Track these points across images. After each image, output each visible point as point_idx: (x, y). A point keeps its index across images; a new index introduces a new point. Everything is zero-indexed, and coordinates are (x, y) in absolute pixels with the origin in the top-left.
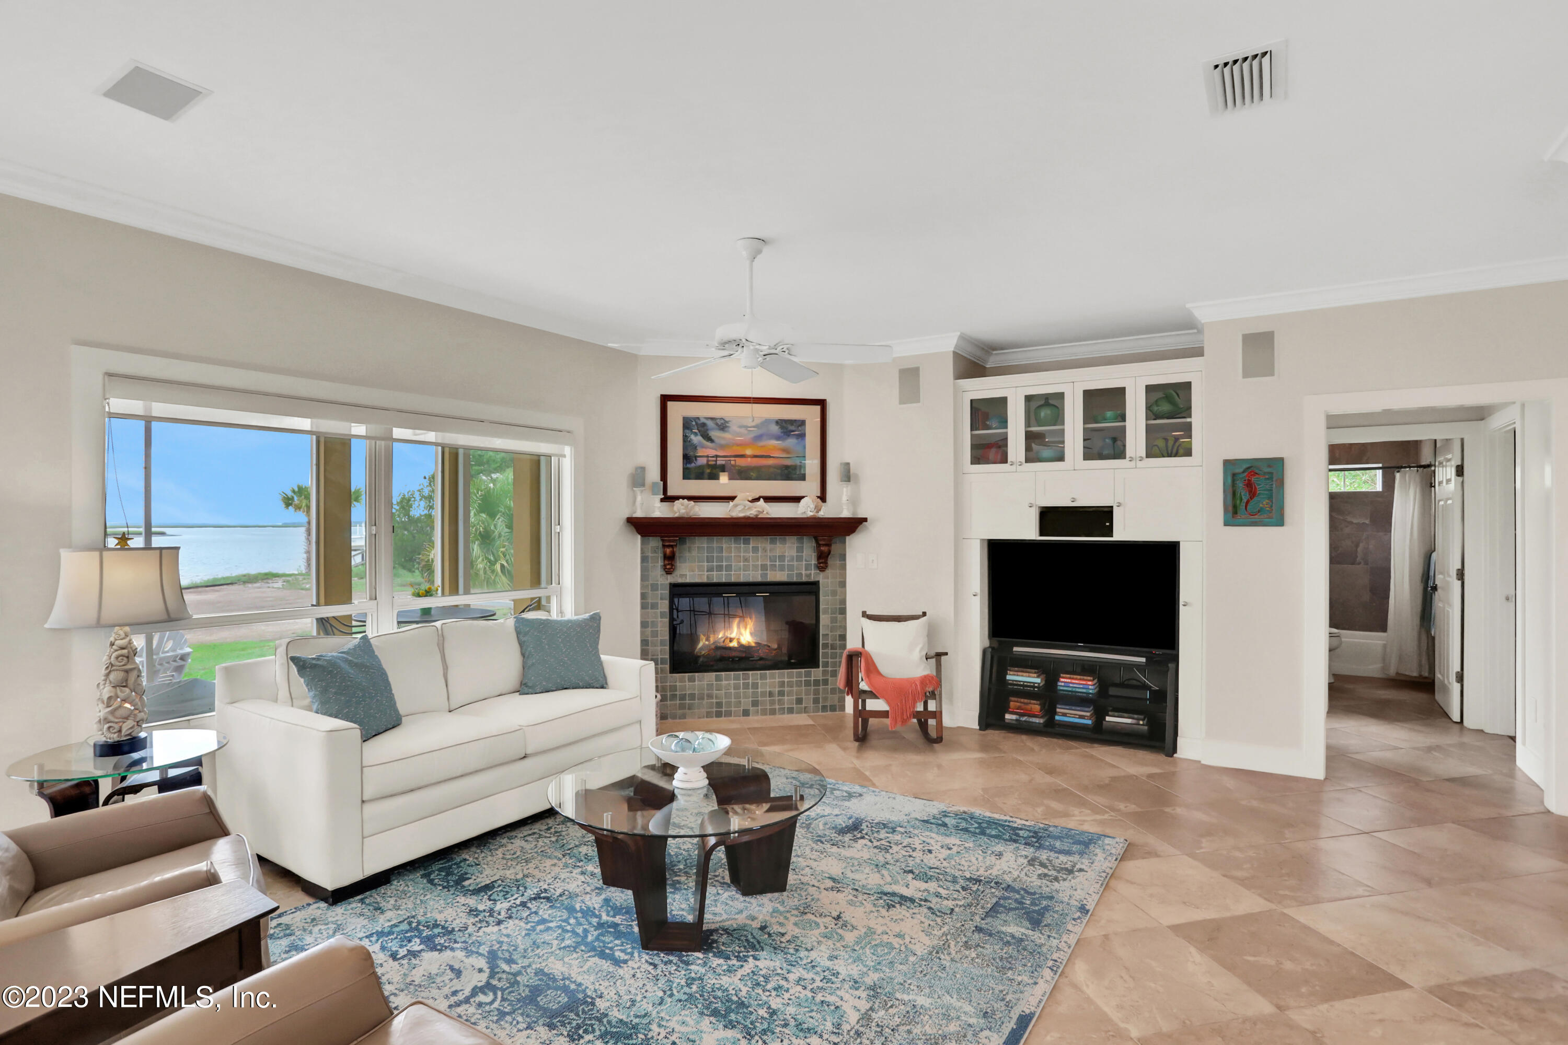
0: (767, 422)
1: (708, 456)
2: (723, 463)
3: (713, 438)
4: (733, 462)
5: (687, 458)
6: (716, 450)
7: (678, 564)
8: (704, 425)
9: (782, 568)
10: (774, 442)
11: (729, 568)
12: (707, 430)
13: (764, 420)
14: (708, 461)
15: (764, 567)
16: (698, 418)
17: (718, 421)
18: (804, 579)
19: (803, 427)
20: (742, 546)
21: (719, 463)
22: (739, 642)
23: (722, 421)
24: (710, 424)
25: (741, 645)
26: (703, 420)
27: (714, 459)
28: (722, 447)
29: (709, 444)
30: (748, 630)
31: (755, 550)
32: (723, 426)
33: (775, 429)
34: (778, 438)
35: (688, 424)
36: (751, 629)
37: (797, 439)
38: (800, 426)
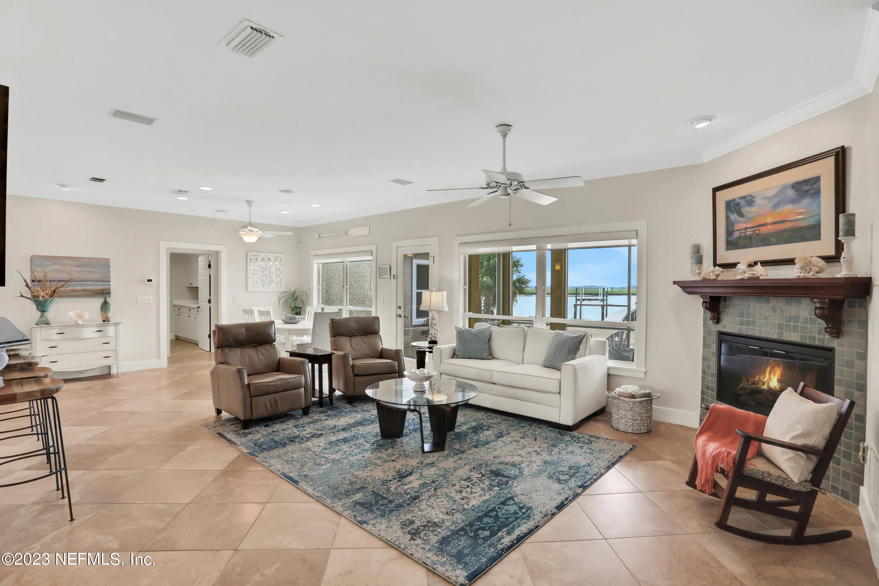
0: (784, 188)
1: (740, 230)
2: (751, 233)
3: (744, 213)
4: (757, 232)
5: (729, 232)
6: (746, 223)
7: (722, 317)
8: (738, 204)
9: (796, 330)
10: (790, 206)
11: (754, 323)
12: (740, 208)
13: (781, 187)
14: (740, 233)
15: (780, 326)
16: (734, 199)
17: (747, 198)
18: (817, 343)
19: (817, 184)
20: (764, 305)
21: (748, 234)
22: (768, 386)
23: (750, 198)
24: (742, 202)
25: (770, 389)
26: (738, 201)
27: (744, 231)
28: (750, 220)
29: (741, 219)
30: (776, 377)
31: (774, 310)
32: (750, 200)
33: (791, 193)
34: (793, 201)
35: (728, 204)
36: (778, 376)
37: (811, 198)
38: (814, 183)
